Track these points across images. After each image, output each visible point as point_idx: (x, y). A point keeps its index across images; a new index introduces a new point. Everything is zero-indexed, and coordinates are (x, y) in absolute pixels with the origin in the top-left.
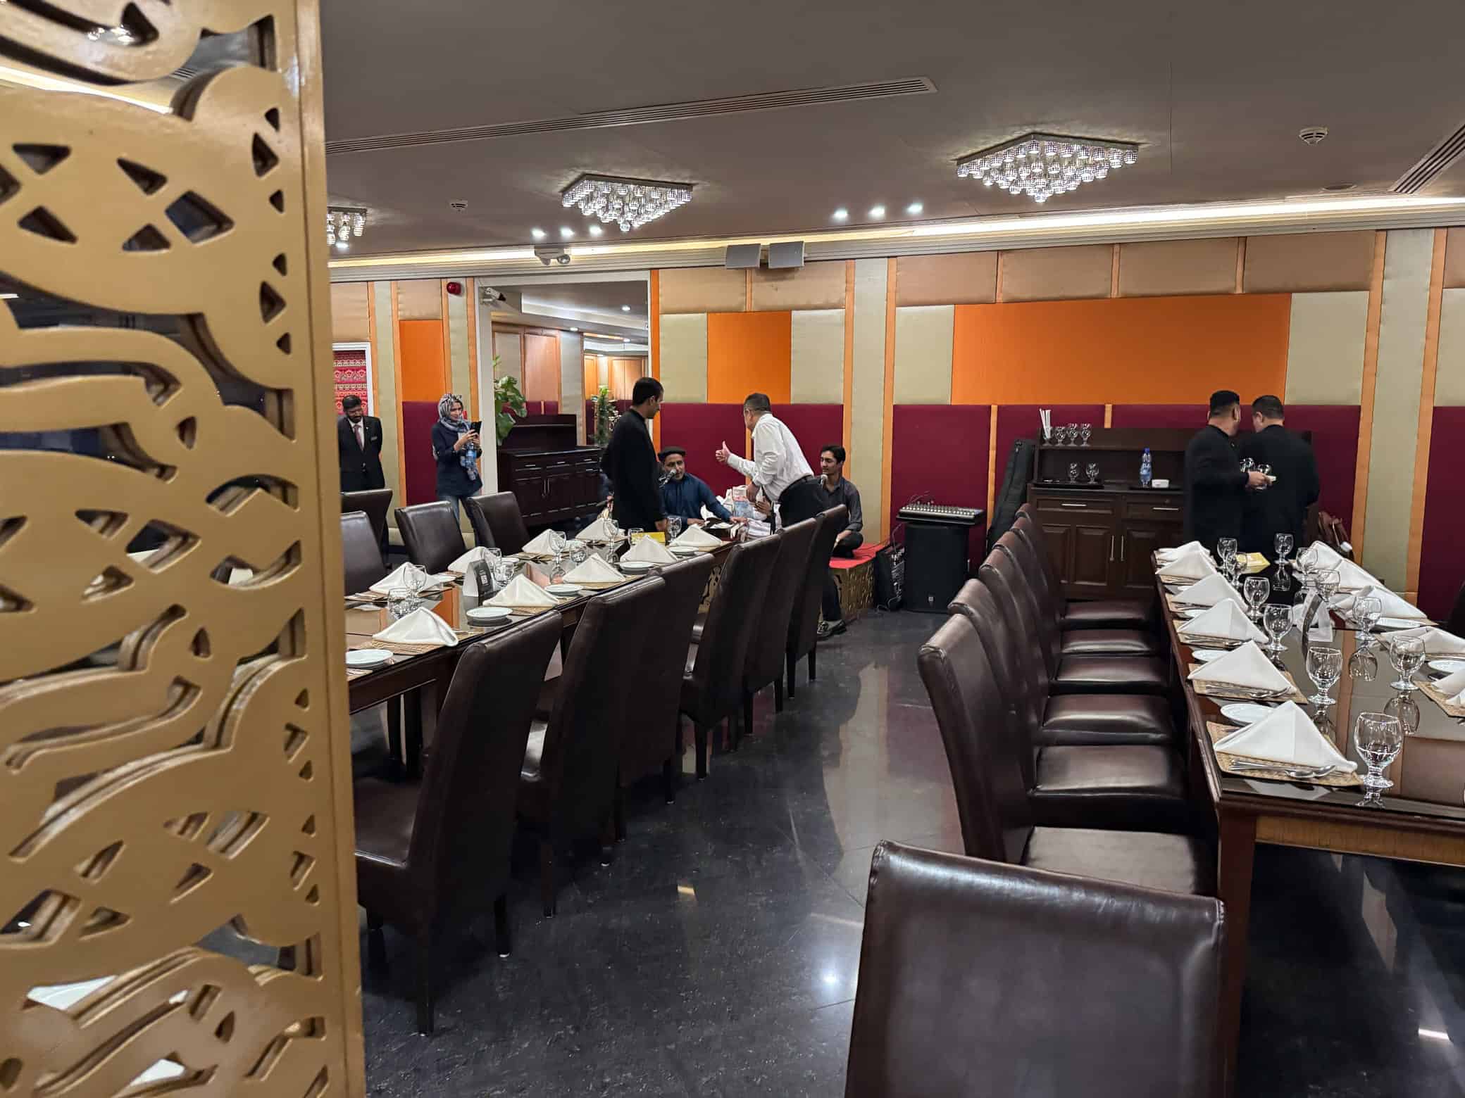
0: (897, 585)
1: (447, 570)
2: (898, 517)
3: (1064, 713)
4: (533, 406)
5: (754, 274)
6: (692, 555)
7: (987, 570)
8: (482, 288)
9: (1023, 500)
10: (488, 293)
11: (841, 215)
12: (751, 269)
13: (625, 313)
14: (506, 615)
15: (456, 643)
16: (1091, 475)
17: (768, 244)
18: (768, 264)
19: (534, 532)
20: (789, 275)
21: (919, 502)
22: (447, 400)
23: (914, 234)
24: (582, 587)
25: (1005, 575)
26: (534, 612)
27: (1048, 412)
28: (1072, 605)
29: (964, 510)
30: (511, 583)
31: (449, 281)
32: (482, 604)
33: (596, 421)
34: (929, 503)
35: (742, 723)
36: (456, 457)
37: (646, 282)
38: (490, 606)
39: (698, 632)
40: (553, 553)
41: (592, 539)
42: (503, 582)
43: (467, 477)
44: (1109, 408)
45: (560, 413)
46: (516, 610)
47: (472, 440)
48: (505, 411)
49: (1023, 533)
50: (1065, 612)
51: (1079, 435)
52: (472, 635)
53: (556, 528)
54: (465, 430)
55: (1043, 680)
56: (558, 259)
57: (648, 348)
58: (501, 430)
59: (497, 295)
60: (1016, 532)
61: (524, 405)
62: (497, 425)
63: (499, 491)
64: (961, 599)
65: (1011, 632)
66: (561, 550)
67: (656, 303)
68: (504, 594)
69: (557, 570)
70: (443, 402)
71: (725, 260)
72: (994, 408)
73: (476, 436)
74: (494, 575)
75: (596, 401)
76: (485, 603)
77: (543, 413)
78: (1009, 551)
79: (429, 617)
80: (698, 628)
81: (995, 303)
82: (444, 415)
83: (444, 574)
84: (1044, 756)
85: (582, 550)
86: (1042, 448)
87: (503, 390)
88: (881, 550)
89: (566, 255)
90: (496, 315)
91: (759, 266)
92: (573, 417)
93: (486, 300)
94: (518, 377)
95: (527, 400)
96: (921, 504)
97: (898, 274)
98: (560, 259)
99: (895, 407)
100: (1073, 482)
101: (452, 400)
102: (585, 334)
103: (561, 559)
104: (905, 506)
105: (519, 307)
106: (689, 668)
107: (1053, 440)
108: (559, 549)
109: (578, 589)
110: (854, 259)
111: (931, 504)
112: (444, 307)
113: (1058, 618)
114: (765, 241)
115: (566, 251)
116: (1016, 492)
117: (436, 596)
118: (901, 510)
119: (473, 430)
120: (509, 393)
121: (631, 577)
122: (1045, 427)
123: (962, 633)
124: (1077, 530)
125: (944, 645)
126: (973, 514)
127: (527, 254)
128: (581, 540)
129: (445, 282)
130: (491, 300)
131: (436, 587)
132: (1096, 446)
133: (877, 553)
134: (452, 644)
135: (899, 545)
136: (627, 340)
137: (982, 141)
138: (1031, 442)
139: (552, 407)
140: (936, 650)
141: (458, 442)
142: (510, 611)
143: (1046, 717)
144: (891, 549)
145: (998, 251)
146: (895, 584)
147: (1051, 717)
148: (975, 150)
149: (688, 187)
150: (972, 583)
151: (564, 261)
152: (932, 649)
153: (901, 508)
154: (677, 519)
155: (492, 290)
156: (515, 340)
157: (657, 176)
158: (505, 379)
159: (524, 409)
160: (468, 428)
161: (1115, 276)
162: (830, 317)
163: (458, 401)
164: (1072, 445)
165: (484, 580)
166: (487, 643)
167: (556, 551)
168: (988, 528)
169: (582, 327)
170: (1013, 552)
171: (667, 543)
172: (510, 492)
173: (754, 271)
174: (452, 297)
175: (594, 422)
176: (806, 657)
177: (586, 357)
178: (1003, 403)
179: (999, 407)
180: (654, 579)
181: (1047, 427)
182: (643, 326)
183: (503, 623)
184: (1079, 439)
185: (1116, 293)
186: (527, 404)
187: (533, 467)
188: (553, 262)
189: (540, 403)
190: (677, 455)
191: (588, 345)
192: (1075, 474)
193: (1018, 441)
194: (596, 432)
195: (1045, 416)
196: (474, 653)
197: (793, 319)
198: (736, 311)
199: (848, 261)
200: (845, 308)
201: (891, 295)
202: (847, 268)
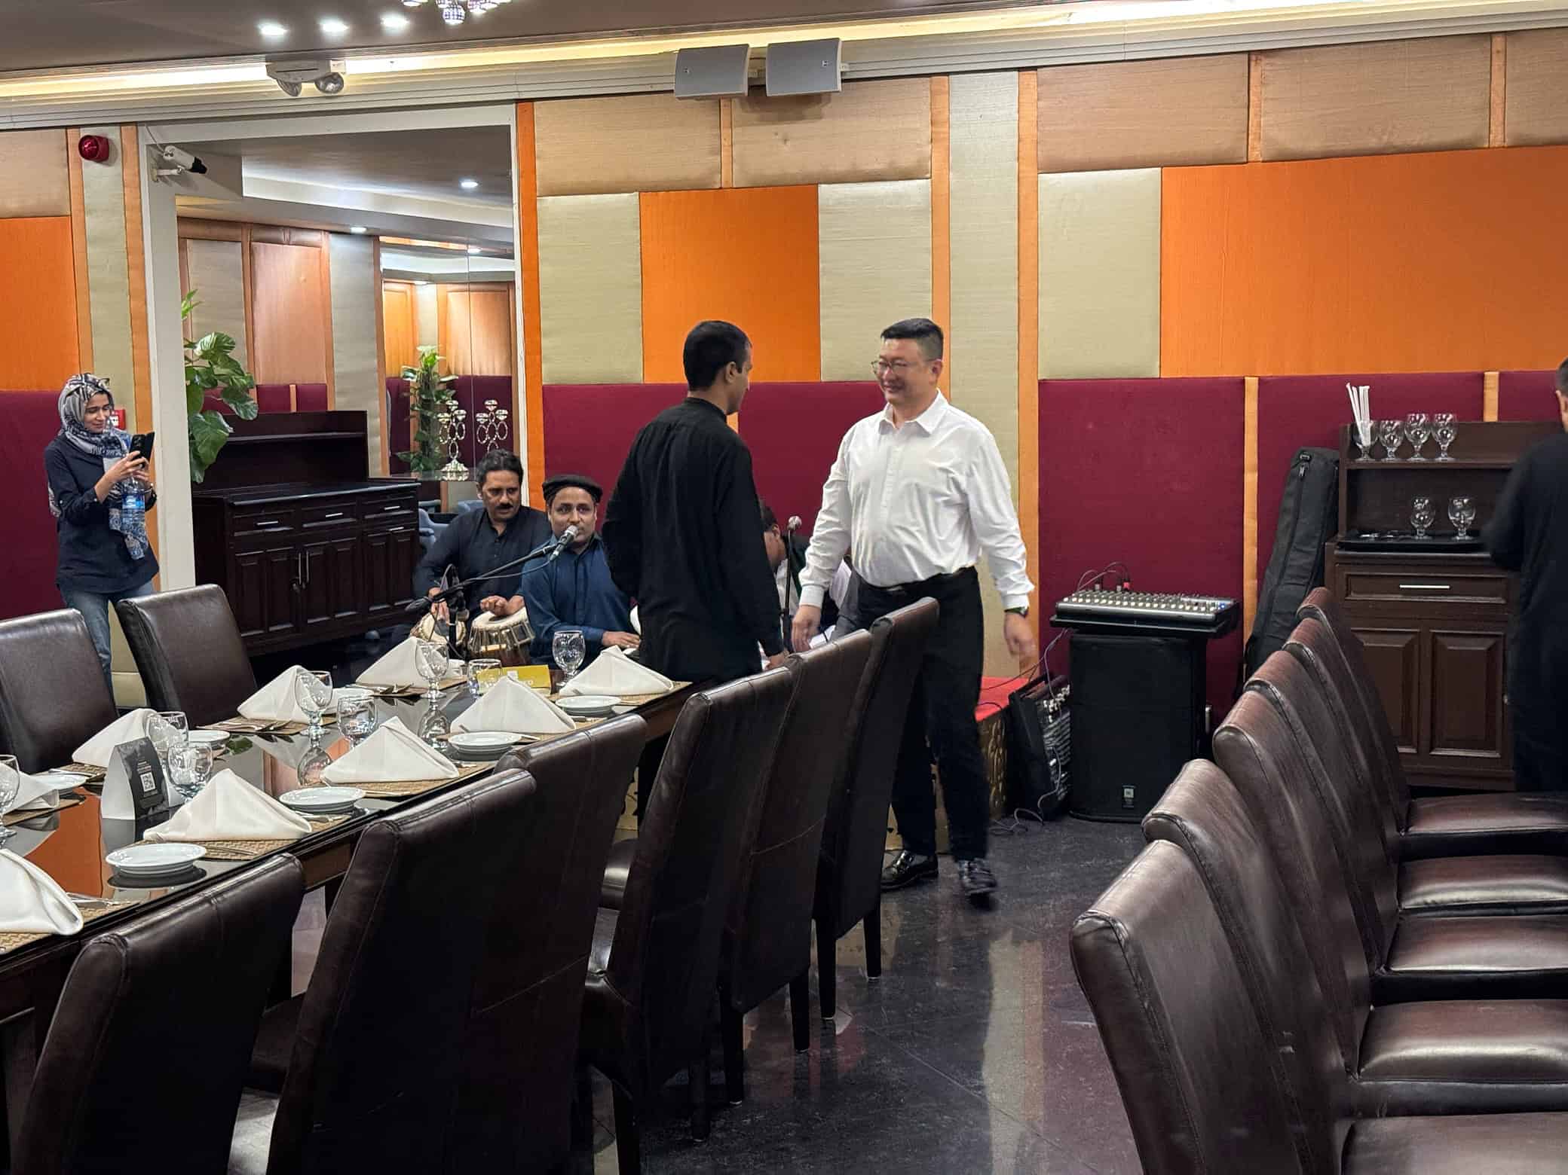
0: (1056, 765)
1: (70, 762)
2: (1054, 618)
3: (1406, 1042)
4: (272, 396)
5: (738, 111)
6: (609, 714)
7: (1230, 738)
8: (154, 146)
9: (1317, 577)
10: (169, 158)
12: (730, 98)
13: (465, 193)
14: (193, 861)
15: (79, 927)
16: (1459, 523)
17: (766, 44)
18: (764, 86)
19: (265, 672)
20: (809, 111)
21: (1097, 586)
22: (77, 390)
23: (1073, 20)
24: (364, 793)
25: (1271, 751)
26: (256, 852)
27: (1364, 390)
28: (1424, 804)
29: (1194, 600)
30: (207, 787)
31: (85, 132)
32: (142, 839)
33: (414, 423)
34: (1119, 588)
35: (719, 1077)
36: (99, 512)
37: (508, 128)
38: (160, 841)
39: (619, 881)
40: (307, 719)
41: (391, 684)
42: (188, 787)
43: (125, 553)
44: (1492, 379)
45: (330, 409)
46: (215, 847)
47: (135, 473)
48: (210, 406)
49: (1310, 652)
50: (1407, 819)
51: (1430, 437)
52: (115, 909)
53: (312, 664)
54: (119, 453)
55: (1356, 969)
56: (316, 82)
57: (514, 266)
58: (201, 450)
59: (189, 161)
60: (1296, 653)
61: (253, 393)
62: (191, 438)
63: (198, 583)
64: (1172, 803)
65: (1280, 868)
66: (323, 711)
67: (529, 172)
68: (190, 814)
69: (315, 754)
70: (70, 394)
71: (672, 80)
72: (1252, 385)
73: (144, 464)
74: (169, 772)
75: (413, 379)
76: (148, 834)
77: (294, 409)
78: (1278, 694)
79: (21, 874)
80: (618, 873)
81: (1247, 162)
82: (73, 422)
83: (61, 770)
84: (1361, 1139)
85: (367, 709)
86: (1353, 467)
87: (206, 363)
88: (1020, 691)
89: (335, 74)
90: (186, 203)
91: (746, 91)
92: (360, 417)
93: (165, 172)
94: (236, 331)
95: (259, 382)
96: (1102, 589)
97: (1041, 104)
98: (322, 84)
99: (1043, 384)
100: (1421, 537)
101: (90, 389)
102: (382, 239)
103: (321, 731)
104: (1069, 595)
105: (237, 185)
106: (599, 963)
107: (1378, 449)
108: (316, 708)
109: (354, 797)
110: (947, 74)
111: (1124, 590)
112: (73, 187)
113: (1391, 833)
114: (758, 39)
115: (334, 67)
116: (1301, 560)
117: (45, 820)
118: (1061, 605)
119: (137, 452)
120: (218, 370)
121: (473, 768)
122: (1359, 423)
123: (1168, 881)
124: (1434, 642)
125: (1128, 913)
126: (1212, 609)
127: (252, 74)
128: (368, 686)
129: (75, 135)
130: (174, 172)
131: (42, 800)
132: (1468, 461)
133: (1012, 697)
134: (69, 929)
135: (1059, 678)
136: (474, 250)
138: (1331, 454)
139: (314, 396)
140: (1110, 926)
141: (102, 480)
142: (202, 851)
143: (1365, 1051)
144: (1042, 687)
145: (1249, 52)
146: (1052, 762)
147: (1377, 1054)
150: (1197, 769)
151: (331, 86)
152: (1102, 922)
153: (1061, 600)
154: (576, 636)
155: (176, 151)
156: (232, 254)
158: (209, 339)
159: (253, 402)
160: (125, 447)
161: (1497, 99)
162: (899, 196)
163: (103, 391)
164: (1416, 459)
165: (148, 783)
166: (129, 935)
167: (310, 714)
168: (1246, 640)
169: (375, 225)
170: (1288, 697)
171: (555, 690)
172: (215, 586)
173: (736, 101)
174: (91, 168)
175: (408, 423)
176: (860, 926)
177: (384, 286)
178: (1269, 373)
179: (1262, 382)
180: (513, 775)
181: (1364, 423)
182: (506, 218)
183: (188, 879)
184: (1432, 446)
185: (1500, 137)
186: (260, 389)
187: (274, 527)
188: (308, 88)
189: (288, 387)
190: (580, 491)
191: (389, 261)
192: (1424, 522)
193: (1303, 452)
194: (414, 445)
195: (1359, 399)
196: (99, 957)
197: (820, 202)
198: (699, 188)
199: (934, 78)
200: (931, 178)
201: (1029, 149)
202: (933, 94)
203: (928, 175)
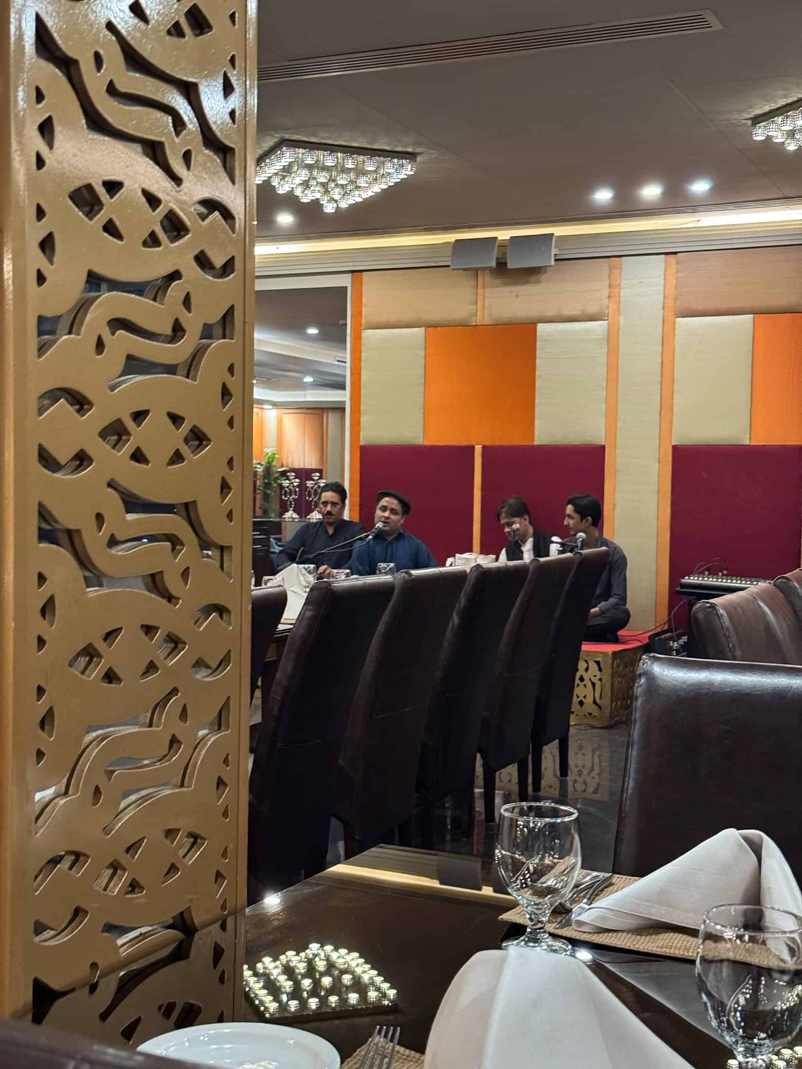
2: (678, 589)
5: (488, 279)
11: (603, 196)
12: (483, 269)
13: (308, 338)
17: (508, 238)
18: (506, 263)
20: (533, 278)
21: (706, 572)
23: (699, 223)
34: (720, 574)
37: (346, 288)
67: (358, 314)
71: (450, 258)
75: (260, 470)
88: (656, 635)
91: (494, 266)
96: (710, 574)
97: (680, 275)
99: (675, 448)
104: (688, 576)
110: (620, 255)
111: (723, 575)
114: (504, 235)
118: (683, 581)
133: (650, 637)
135: (680, 632)
137: (781, 92)
144: (669, 634)
148: (774, 106)
149: (411, 156)
153: (683, 578)
157: (371, 143)
162: (588, 331)
173: (487, 272)
190: (392, 500)
197: (538, 334)
198: (463, 325)
199: (612, 259)
200: (607, 320)
201: (670, 303)
202: (611, 268)
203: (606, 318)
